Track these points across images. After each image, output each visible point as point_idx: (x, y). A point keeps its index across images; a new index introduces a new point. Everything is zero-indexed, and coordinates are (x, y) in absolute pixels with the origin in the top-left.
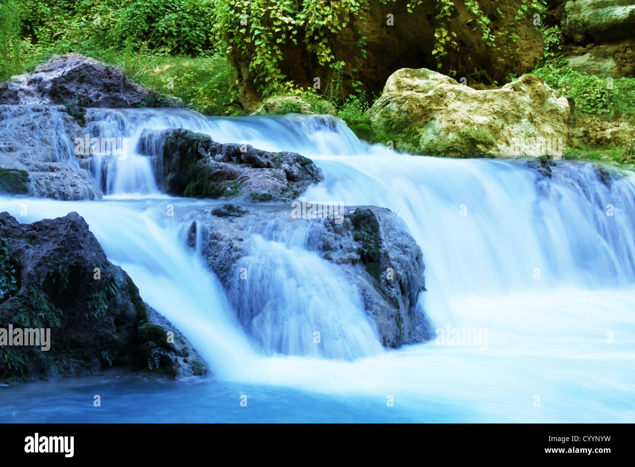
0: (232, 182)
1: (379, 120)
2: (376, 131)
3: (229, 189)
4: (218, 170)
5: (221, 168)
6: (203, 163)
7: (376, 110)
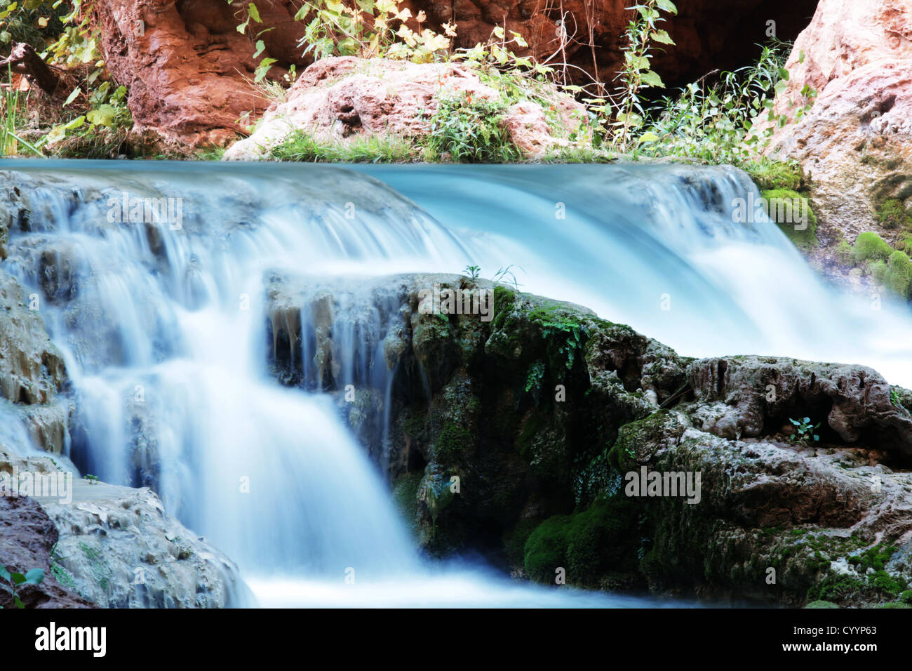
0: (844, 533)
1: (851, 176)
2: (835, 222)
3: (841, 567)
4: (765, 479)
5: (779, 471)
6: (649, 438)
7: (828, 135)
